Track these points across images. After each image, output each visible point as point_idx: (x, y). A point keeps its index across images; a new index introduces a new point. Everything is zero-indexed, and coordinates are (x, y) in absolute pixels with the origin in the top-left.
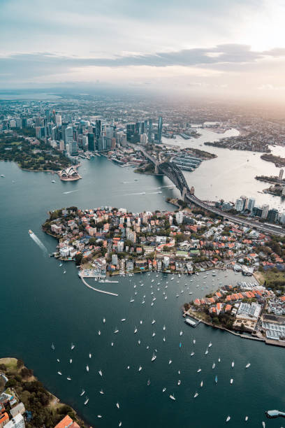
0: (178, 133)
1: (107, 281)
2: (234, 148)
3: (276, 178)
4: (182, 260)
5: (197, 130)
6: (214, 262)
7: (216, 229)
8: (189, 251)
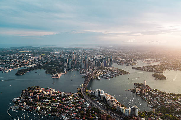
0: (125, 63)
1: (15, 111)
2: (144, 70)
3: (143, 84)
4: (46, 109)
5: (137, 62)
6: (57, 113)
7: (73, 101)
8: (52, 107)
